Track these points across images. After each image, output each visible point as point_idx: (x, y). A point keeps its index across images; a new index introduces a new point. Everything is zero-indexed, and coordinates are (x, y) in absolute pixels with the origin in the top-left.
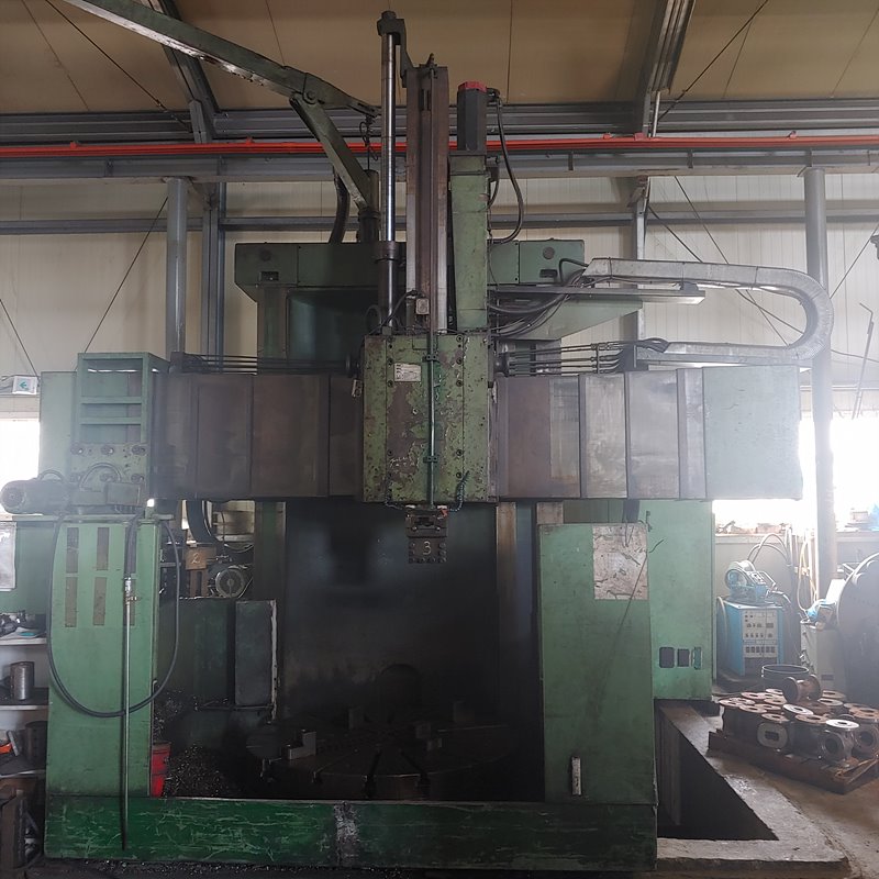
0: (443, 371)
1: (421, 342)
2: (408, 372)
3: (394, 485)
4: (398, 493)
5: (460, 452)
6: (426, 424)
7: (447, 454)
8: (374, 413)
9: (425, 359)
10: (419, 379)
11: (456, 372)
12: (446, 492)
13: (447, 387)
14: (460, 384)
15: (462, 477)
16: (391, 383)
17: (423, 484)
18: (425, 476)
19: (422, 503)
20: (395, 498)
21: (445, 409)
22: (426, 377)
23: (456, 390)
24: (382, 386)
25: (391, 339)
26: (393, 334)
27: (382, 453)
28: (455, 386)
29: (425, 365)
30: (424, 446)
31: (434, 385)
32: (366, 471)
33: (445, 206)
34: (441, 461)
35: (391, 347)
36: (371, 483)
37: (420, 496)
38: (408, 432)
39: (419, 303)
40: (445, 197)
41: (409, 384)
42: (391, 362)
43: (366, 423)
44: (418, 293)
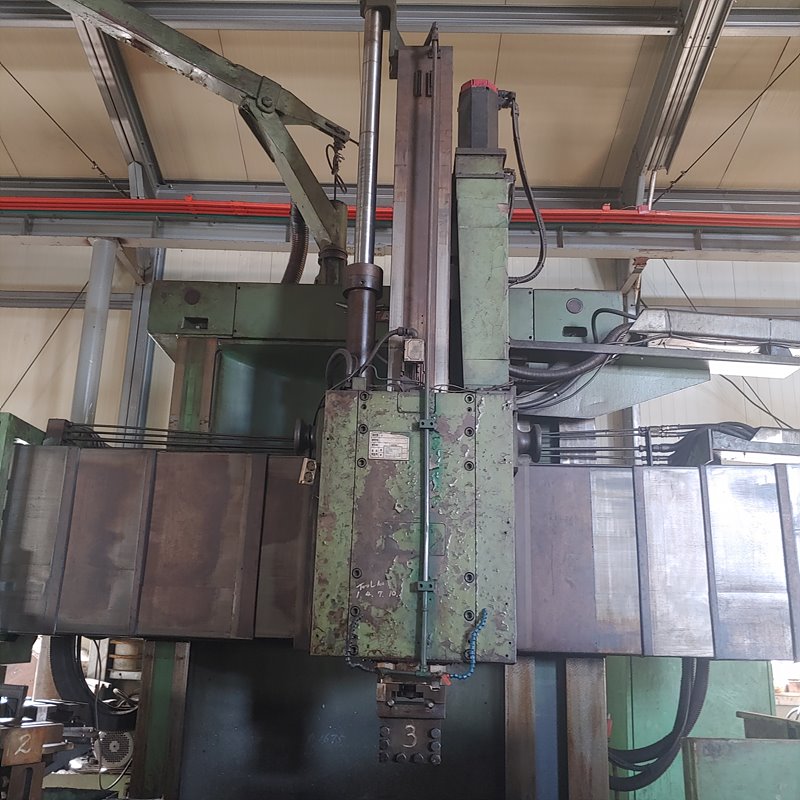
0: (444, 445)
1: (411, 402)
2: (390, 445)
3: (362, 629)
4: (368, 643)
5: (470, 577)
6: (415, 527)
7: (449, 579)
8: (334, 508)
9: (417, 427)
10: (406, 457)
11: (464, 448)
12: (447, 644)
13: (449, 470)
14: (470, 466)
15: (474, 619)
16: (363, 461)
17: (409, 627)
18: (413, 616)
19: (406, 660)
20: (362, 651)
21: (445, 506)
22: (417, 454)
23: (464, 476)
24: (348, 466)
25: (365, 396)
26: (368, 388)
27: (343, 574)
28: (462, 470)
29: (417, 437)
30: (413, 564)
31: (430, 466)
32: (316, 603)
33: (448, 218)
34: (438, 590)
35: (364, 407)
36: (323, 623)
37: (404, 649)
38: (387, 540)
39: (410, 345)
40: (448, 206)
41: (390, 466)
42: (363, 429)
43: (322, 523)
44: (407, 332)
